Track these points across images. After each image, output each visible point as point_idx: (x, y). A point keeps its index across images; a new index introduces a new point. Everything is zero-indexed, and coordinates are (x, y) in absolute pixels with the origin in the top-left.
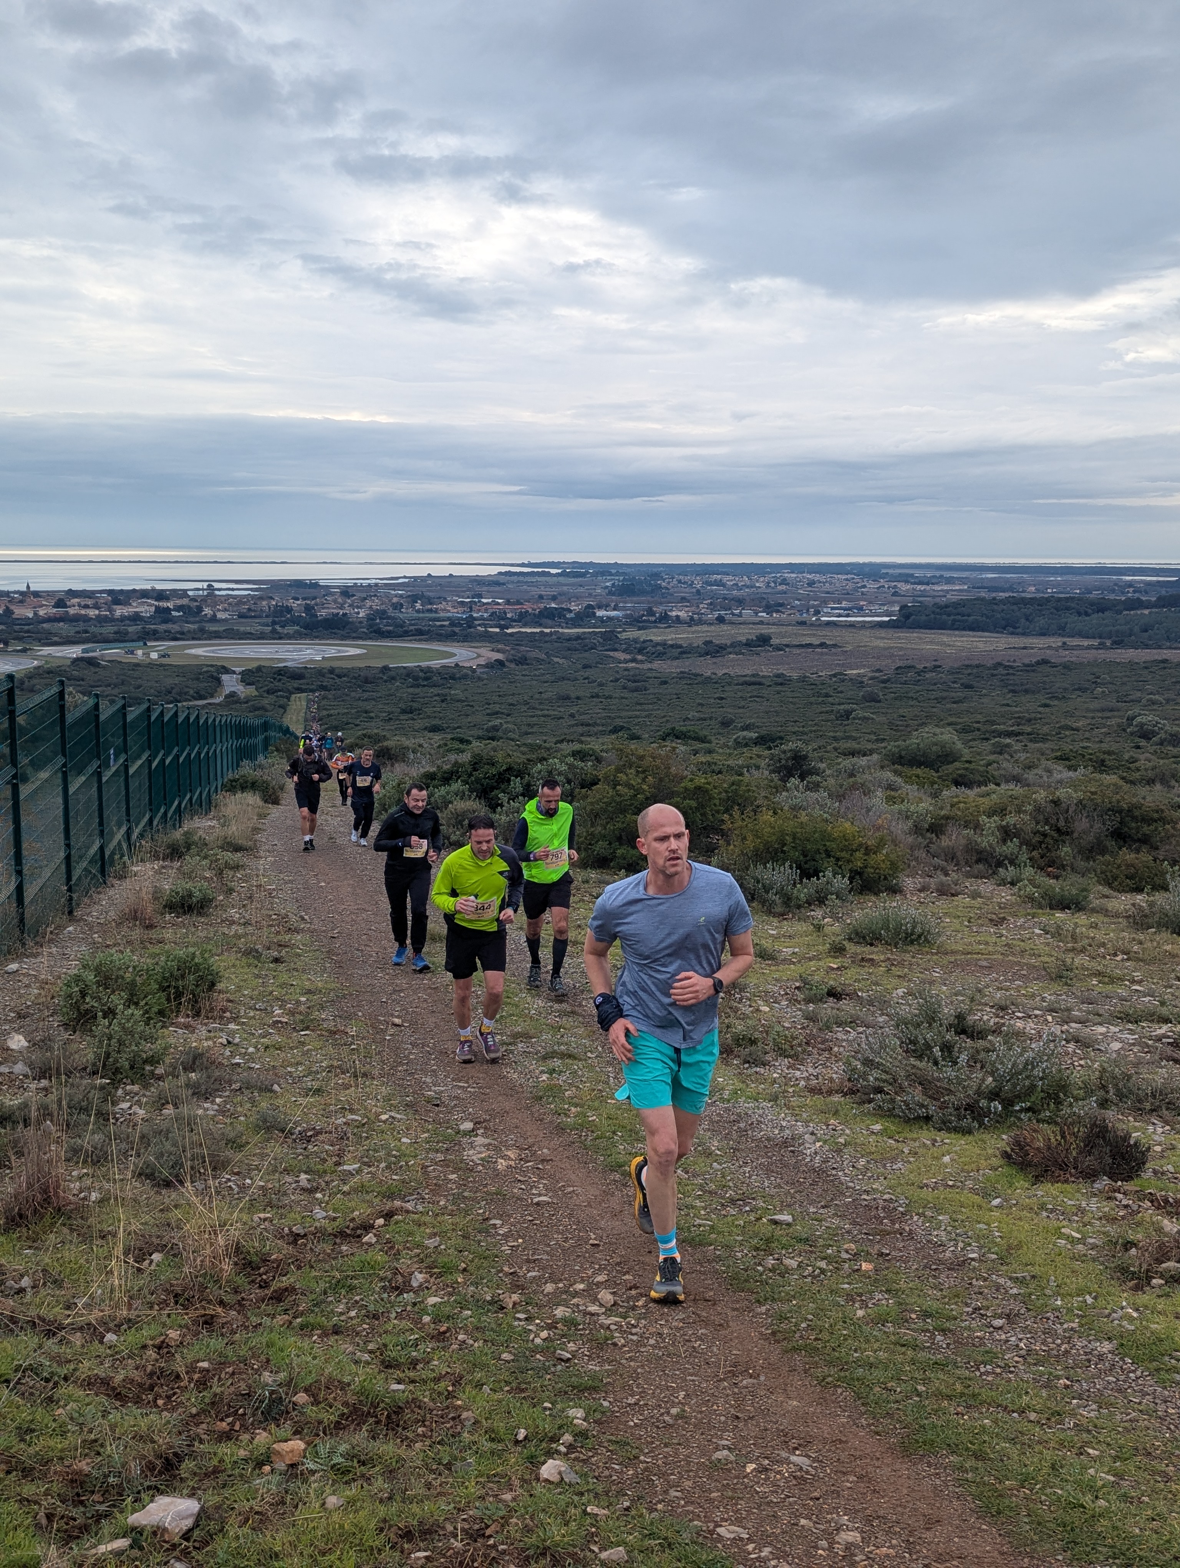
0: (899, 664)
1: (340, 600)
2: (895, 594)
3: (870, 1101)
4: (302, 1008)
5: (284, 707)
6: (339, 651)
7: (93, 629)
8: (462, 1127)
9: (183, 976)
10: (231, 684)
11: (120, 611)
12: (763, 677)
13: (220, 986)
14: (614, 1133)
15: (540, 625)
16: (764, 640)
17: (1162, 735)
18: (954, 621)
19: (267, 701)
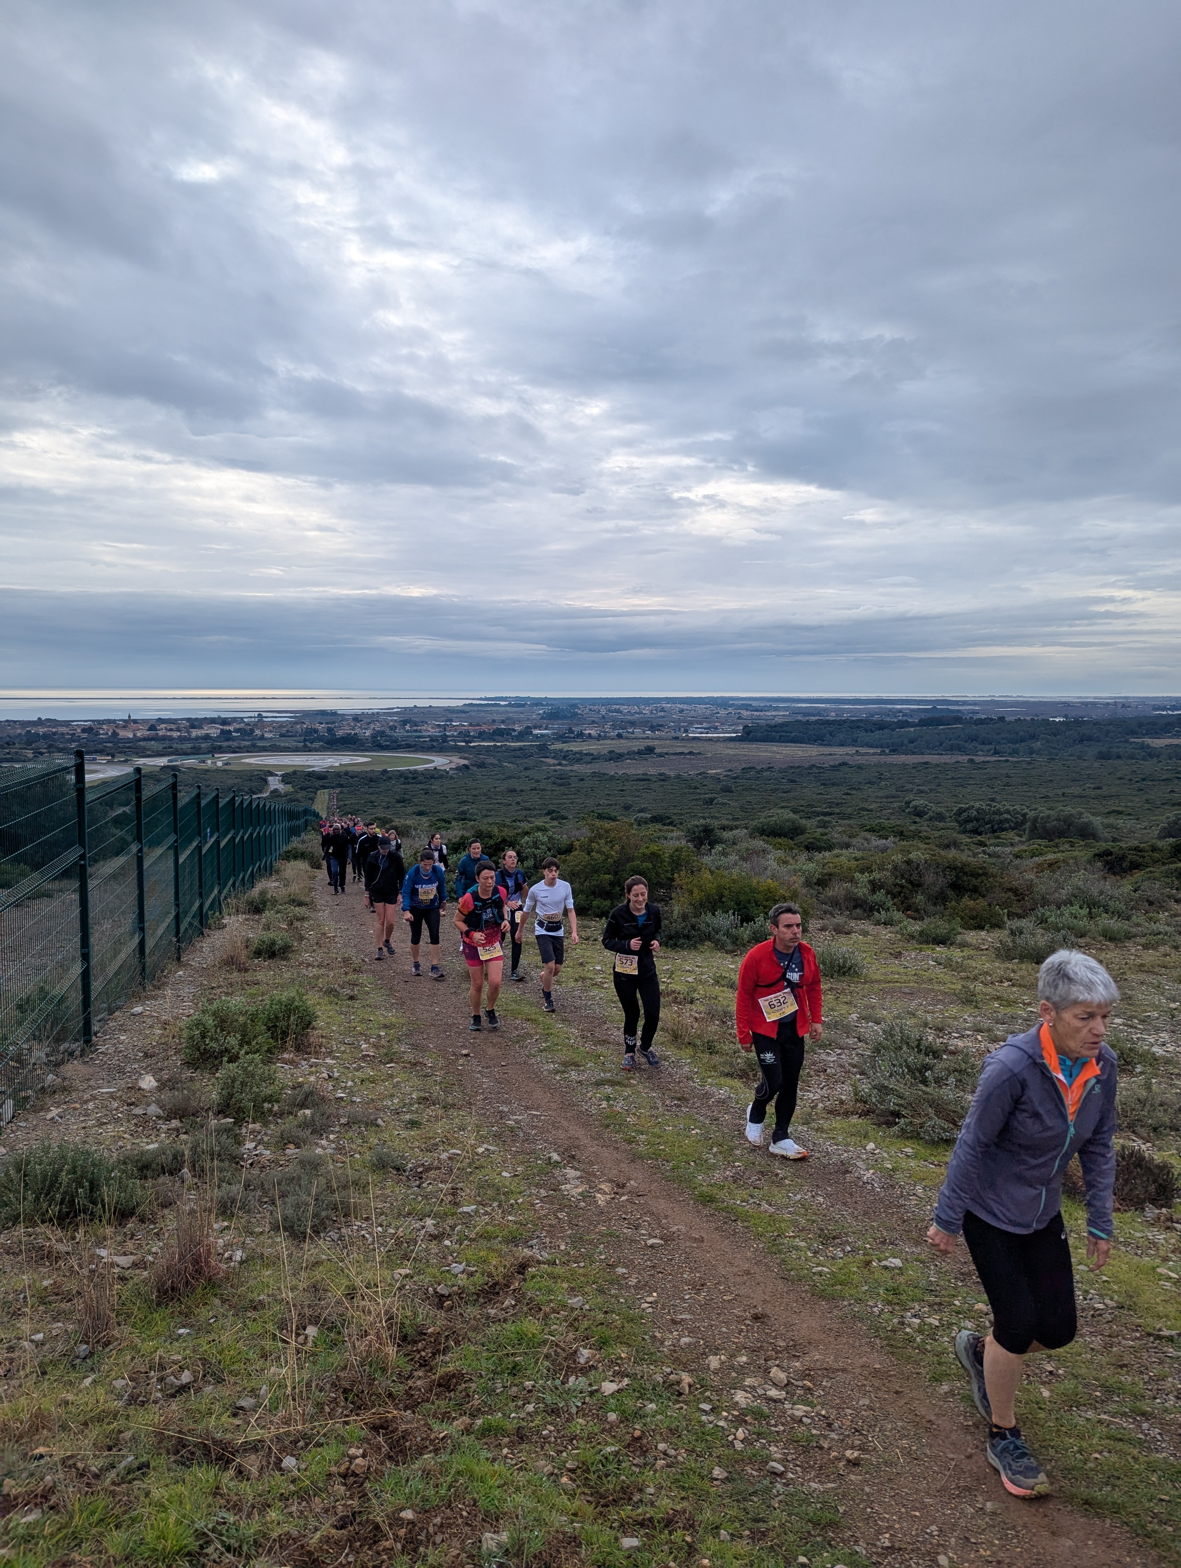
0: (745, 766)
1: (352, 724)
2: (739, 718)
5: (312, 799)
6: (352, 760)
7: (175, 746)
11: (195, 733)
12: (651, 775)
15: (494, 741)
16: (649, 751)
17: (931, 814)
18: (781, 736)
19: (299, 796)
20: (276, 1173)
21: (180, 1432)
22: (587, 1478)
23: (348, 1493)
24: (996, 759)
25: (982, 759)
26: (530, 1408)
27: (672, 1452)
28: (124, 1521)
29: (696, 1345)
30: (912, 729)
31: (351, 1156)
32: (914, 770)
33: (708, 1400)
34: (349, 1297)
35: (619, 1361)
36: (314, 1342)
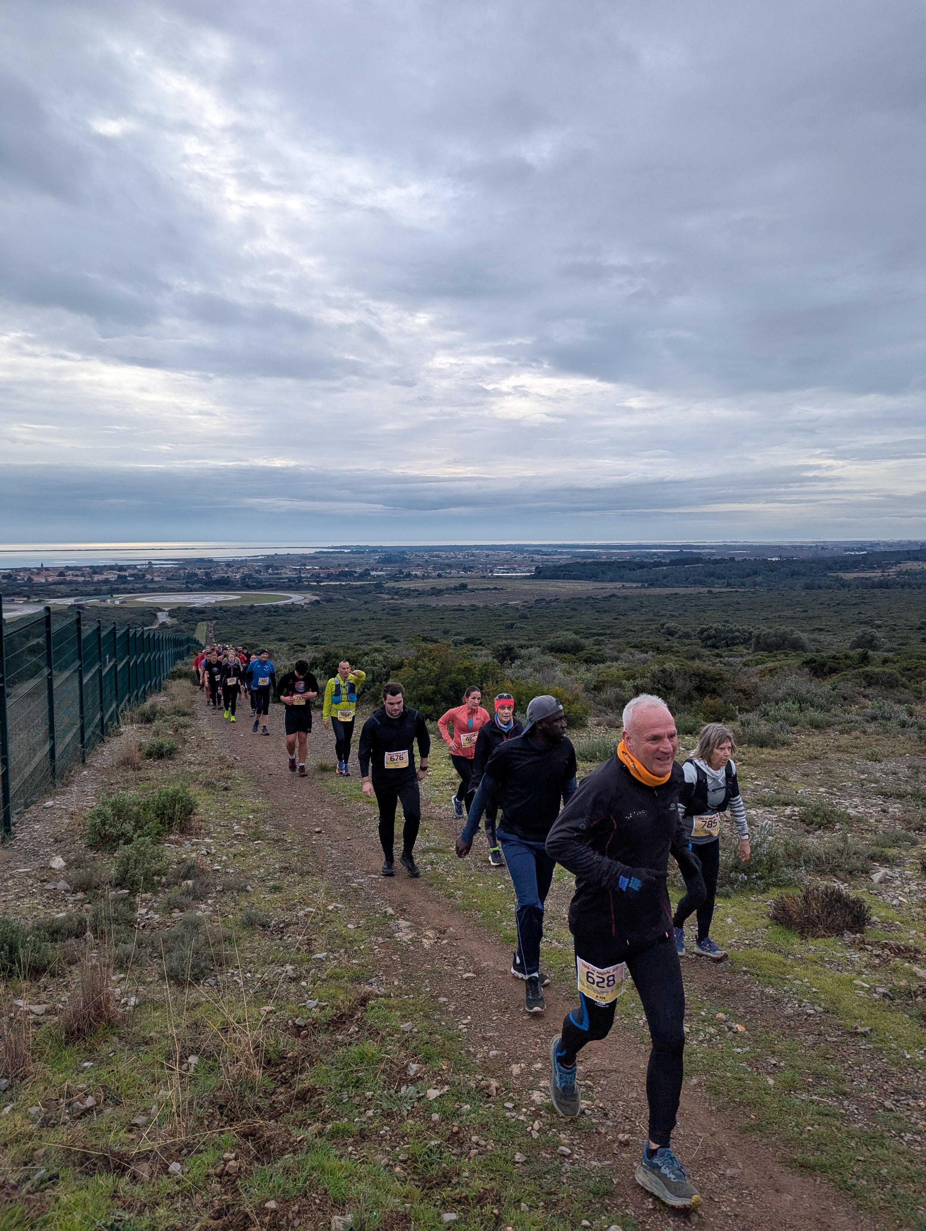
0: (537, 598)
1: (225, 569)
2: (532, 561)
5: (194, 630)
6: (225, 598)
7: (80, 588)
10: (162, 617)
11: (97, 578)
12: (464, 606)
15: (340, 580)
16: (463, 587)
17: (680, 633)
18: (565, 575)
19: (183, 627)
20: (164, 932)
21: (84, 1148)
22: (415, 1167)
23: (223, 1190)
24: (729, 590)
25: (718, 590)
26: (370, 1113)
27: (483, 1143)
28: (38, 1223)
29: (502, 1056)
30: (665, 568)
31: (226, 916)
32: (667, 600)
33: (511, 1099)
34: (224, 1031)
35: (440, 1072)
36: (195, 1069)
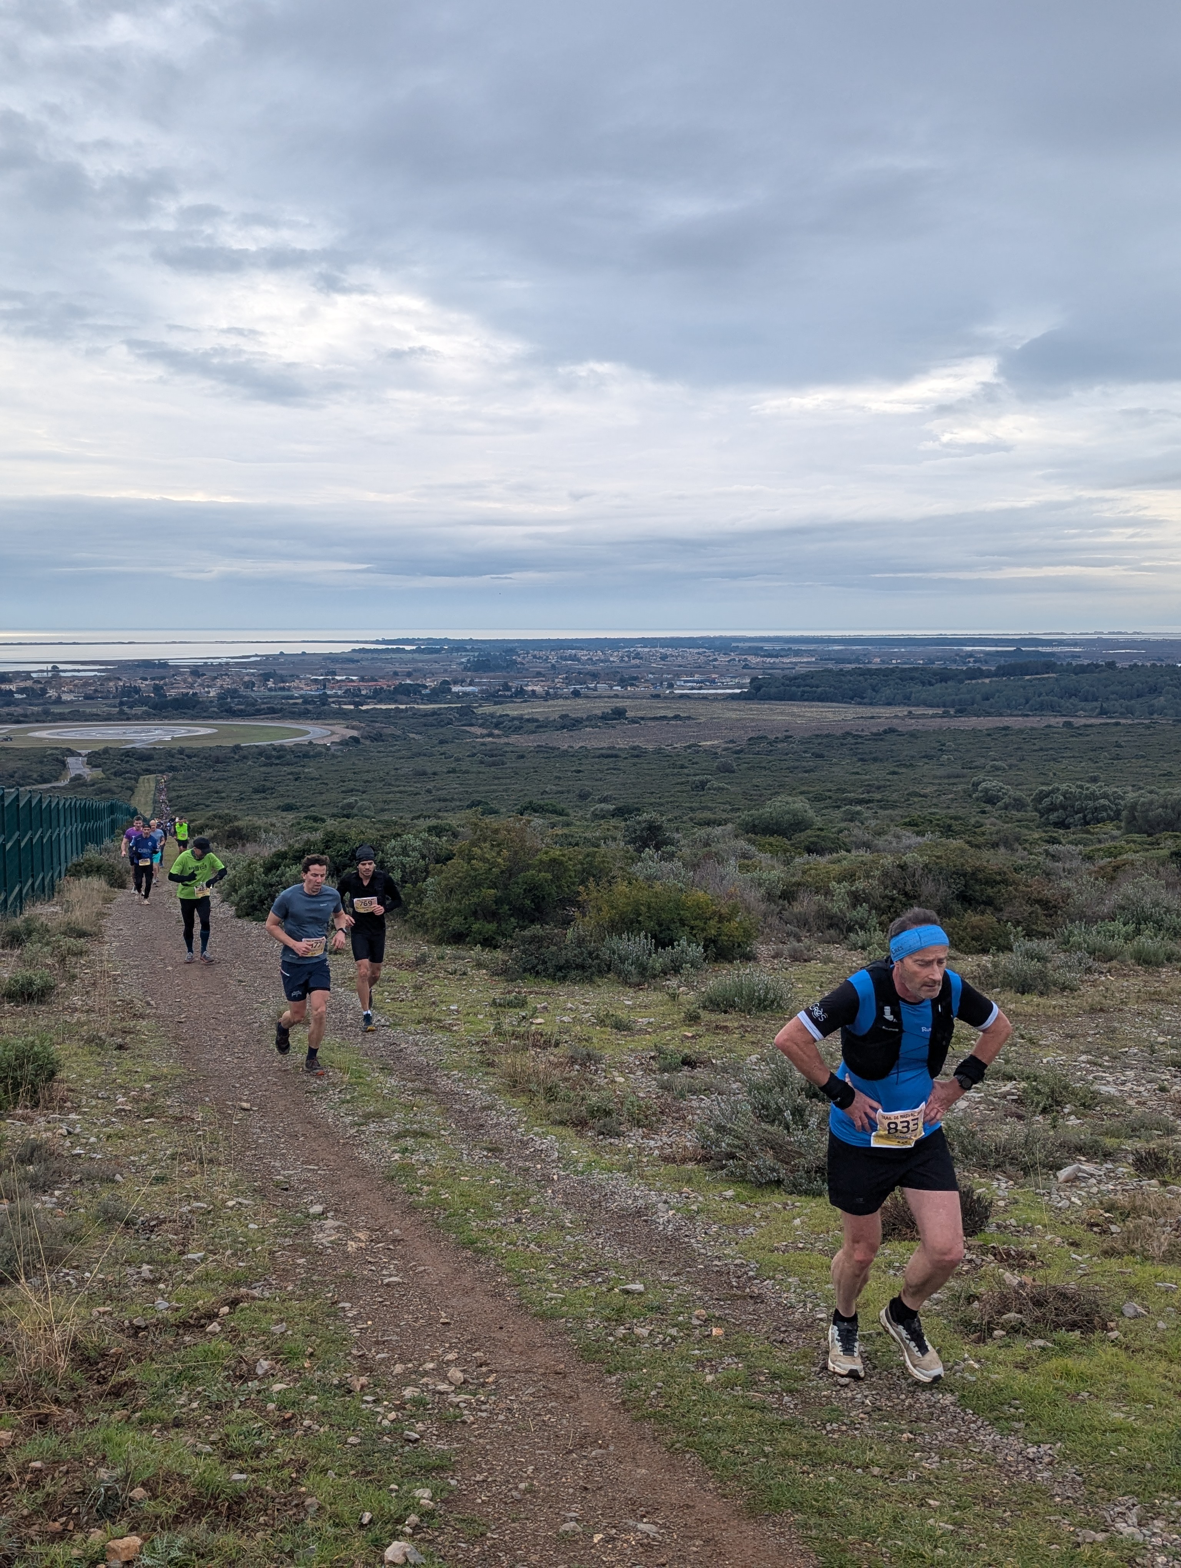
0: (753, 735)
1: (190, 680)
2: (746, 667)
3: (723, 1167)
4: (147, 1095)
5: (132, 789)
6: (190, 731)
8: (312, 1211)
9: (21, 1066)
10: (76, 767)
12: (620, 749)
13: (60, 1076)
14: (467, 1210)
15: (396, 702)
16: (619, 713)
17: (1007, 800)
18: (803, 692)
19: (114, 783)
24: (1103, 721)
25: (1084, 721)
30: (987, 681)
32: (989, 738)
